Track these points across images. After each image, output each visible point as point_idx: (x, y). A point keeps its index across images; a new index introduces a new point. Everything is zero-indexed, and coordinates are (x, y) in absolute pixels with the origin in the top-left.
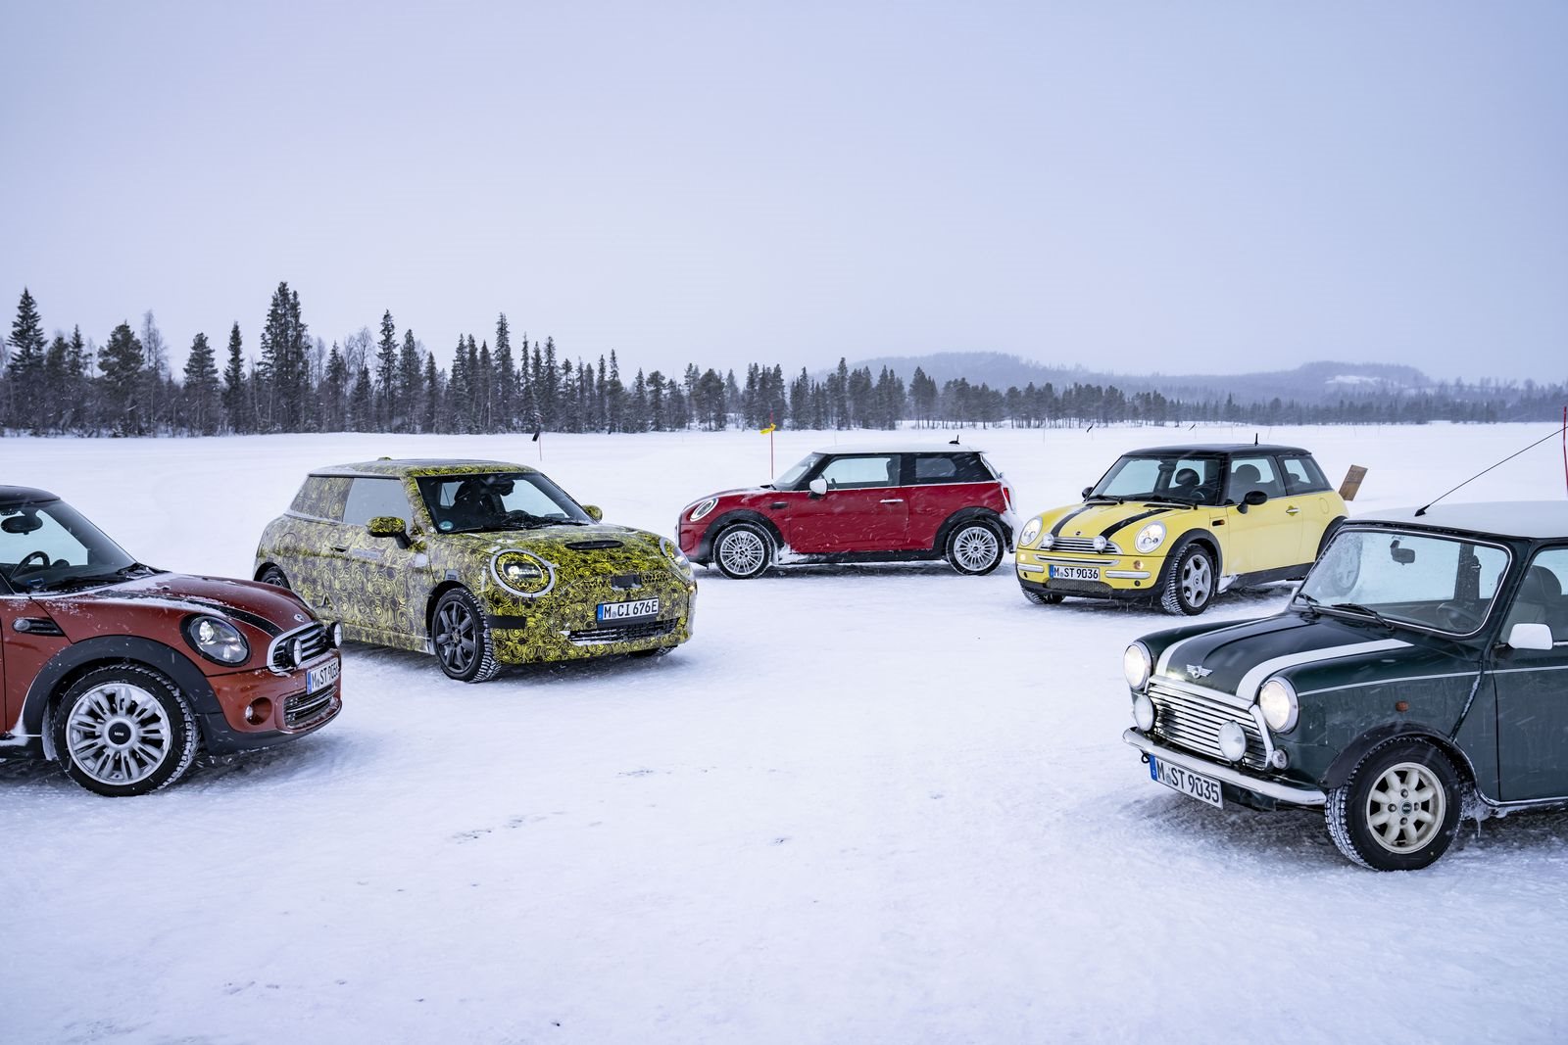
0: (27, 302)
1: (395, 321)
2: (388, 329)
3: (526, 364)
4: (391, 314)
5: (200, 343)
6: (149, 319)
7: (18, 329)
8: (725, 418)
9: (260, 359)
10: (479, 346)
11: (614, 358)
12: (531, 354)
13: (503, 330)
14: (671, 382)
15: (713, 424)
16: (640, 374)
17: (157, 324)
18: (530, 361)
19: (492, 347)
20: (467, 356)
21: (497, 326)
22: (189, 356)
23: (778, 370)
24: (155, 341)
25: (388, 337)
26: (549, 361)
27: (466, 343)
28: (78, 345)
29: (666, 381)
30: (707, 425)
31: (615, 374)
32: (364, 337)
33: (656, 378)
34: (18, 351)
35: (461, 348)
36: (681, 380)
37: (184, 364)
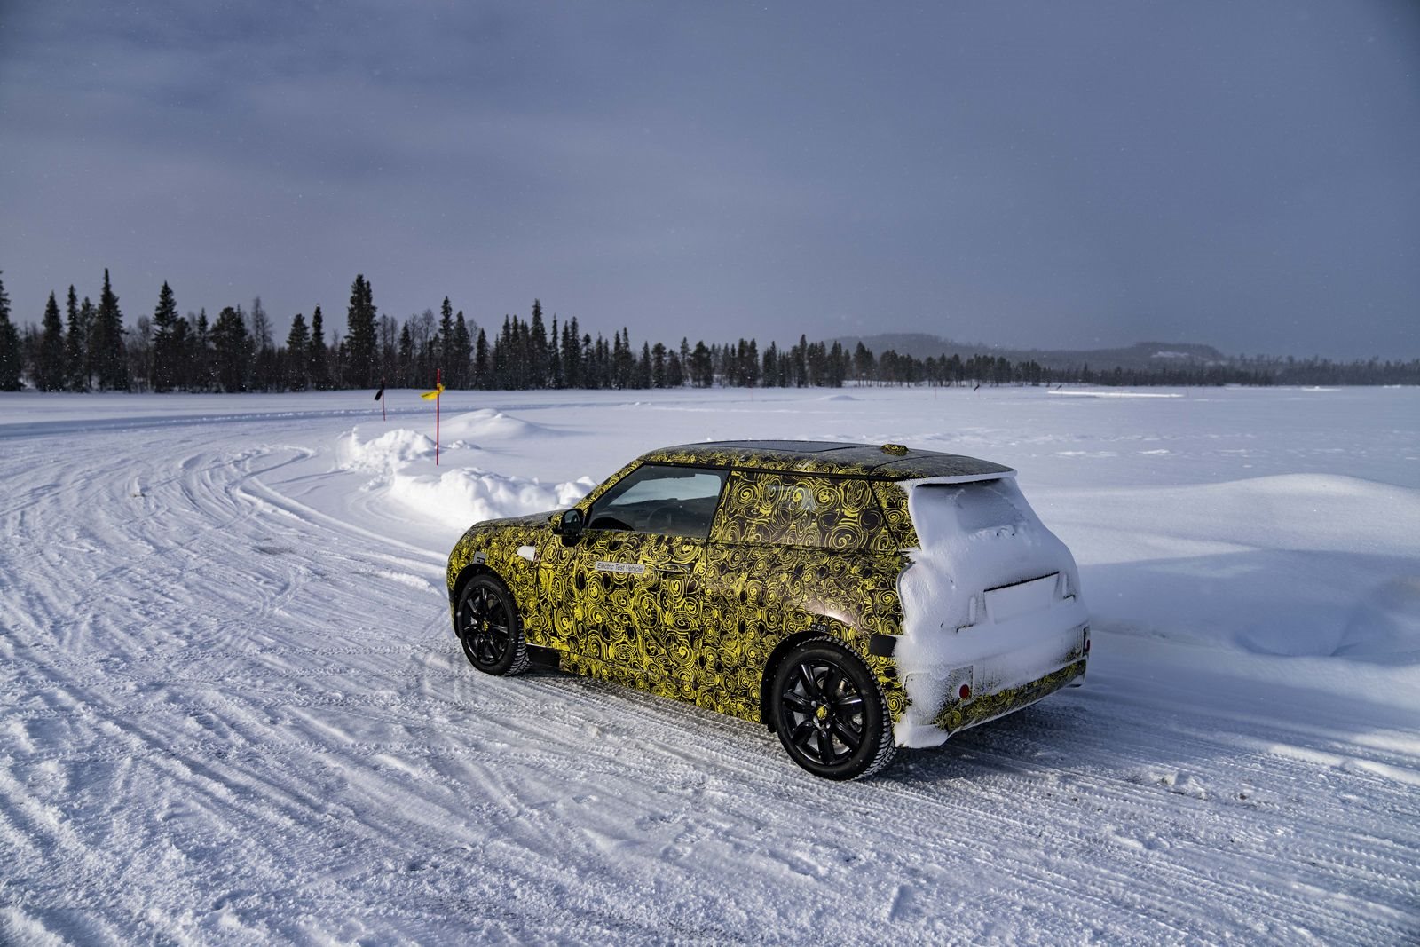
0: (166, 291)
1: (452, 305)
2: (447, 309)
3: (555, 338)
4: (450, 299)
5: (299, 320)
6: (257, 303)
7: (158, 312)
8: (711, 378)
9: (347, 333)
10: (520, 323)
11: (626, 334)
12: (560, 330)
13: (537, 313)
14: (671, 352)
15: (702, 383)
16: (646, 345)
17: (264, 307)
18: (560, 335)
19: (530, 325)
20: (511, 332)
21: (532, 310)
22: (289, 331)
23: (753, 343)
24: (262, 320)
25: (447, 317)
26: (574, 335)
27: (511, 322)
28: (203, 322)
29: (667, 351)
30: (697, 383)
31: (627, 345)
32: (428, 317)
33: (659, 349)
34: (158, 328)
35: (506, 326)
36: (678, 350)
37: (287, 337)
